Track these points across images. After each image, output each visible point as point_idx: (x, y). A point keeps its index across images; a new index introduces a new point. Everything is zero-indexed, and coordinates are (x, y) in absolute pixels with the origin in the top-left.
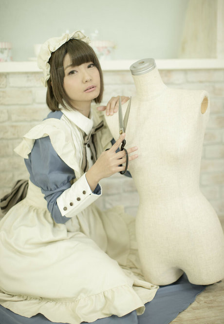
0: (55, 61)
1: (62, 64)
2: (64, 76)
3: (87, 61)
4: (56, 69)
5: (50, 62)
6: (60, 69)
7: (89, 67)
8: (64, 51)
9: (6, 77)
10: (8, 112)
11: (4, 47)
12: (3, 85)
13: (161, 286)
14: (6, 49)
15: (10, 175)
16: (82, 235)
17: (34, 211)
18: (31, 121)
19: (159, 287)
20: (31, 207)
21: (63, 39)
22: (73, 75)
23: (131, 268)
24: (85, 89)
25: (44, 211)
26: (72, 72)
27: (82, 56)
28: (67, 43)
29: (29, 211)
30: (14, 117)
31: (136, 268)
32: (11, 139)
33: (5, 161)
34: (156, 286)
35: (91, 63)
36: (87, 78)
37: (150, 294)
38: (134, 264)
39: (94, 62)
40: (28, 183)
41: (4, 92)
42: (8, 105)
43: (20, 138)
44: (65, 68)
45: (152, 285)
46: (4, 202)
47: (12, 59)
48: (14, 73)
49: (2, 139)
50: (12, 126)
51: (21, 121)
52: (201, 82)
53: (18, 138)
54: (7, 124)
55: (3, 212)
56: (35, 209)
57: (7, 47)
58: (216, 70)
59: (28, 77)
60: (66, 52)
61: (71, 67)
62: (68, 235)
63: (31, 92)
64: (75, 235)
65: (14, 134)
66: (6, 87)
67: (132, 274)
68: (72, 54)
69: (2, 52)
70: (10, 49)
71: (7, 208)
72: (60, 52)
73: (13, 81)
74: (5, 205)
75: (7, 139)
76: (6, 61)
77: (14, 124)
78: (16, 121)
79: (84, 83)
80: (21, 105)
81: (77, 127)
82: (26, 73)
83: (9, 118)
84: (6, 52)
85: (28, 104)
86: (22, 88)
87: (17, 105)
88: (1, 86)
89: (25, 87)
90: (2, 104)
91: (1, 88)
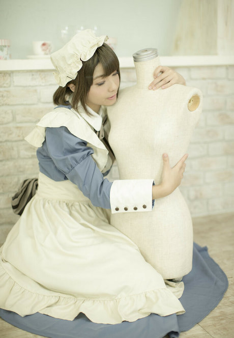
9: (10, 75)
10: (12, 112)
11: (3, 44)
12: (7, 84)
14: (5, 46)
15: (16, 180)
30: (19, 118)
32: (16, 141)
33: (10, 164)
41: (8, 91)
42: (12, 105)
44: (94, 78)
47: (11, 57)
48: (18, 71)
49: (6, 141)
50: (17, 128)
51: (26, 122)
52: (204, 79)
53: (23, 140)
54: (11, 125)
57: (6, 45)
58: (217, 66)
59: (33, 75)
61: (100, 78)
63: (36, 91)
65: (19, 136)
66: (10, 86)
69: (2, 50)
70: (9, 46)
73: (17, 80)
75: (12, 141)
76: (6, 59)
77: (19, 125)
78: (21, 122)
80: (26, 104)
82: (31, 71)
83: (14, 119)
84: (5, 49)
85: (34, 104)
86: (26, 86)
87: (22, 104)
88: (5, 85)
89: (30, 86)
90: (6, 104)
91: (5, 87)
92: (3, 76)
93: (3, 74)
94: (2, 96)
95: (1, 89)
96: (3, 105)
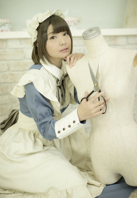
0: (41, 29)
1: (46, 32)
2: (47, 39)
3: (64, 31)
4: (42, 34)
5: (38, 29)
6: (44, 34)
7: (64, 35)
8: (48, 23)
9: (6, 41)
10: (8, 65)
11: (5, 22)
12: (4, 47)
13: (107, 185)
14: (7, 23)
16: (54, 148)
17: (22, 131)
18: (23, 71)
19: (105, 186)
20: (20, 129)
21: (48, 15)
22: (54, 40)
23: (87, 171)
24: (61, 50)
25: (29, 131)
26: (53, 38)
27: (61, 27)
28: (50, 17)
29: (19, 132)
30: (12, 68)
31: (91, 171)
32: (10, 83)
34: (103, 185)
35: (66, 32)
36: (63, 42)
37: (99, 191)
38: (89, 168)
39: (68, 32)
40: (18, 113)
41: (5, 52)
42: (8, 60)
43: (16, 82)
44: (48, 34)
45: (101, 184)
46: (3, 125)
47: (11, 30)
48: (12, 39)
49: (4, 83)
50: (11, 74)
51: (17, 71)
53: (15, 82)
54: (7, 73)
55: (2, 132)
56: (23, 130)
57: (7, 22)
59: (21, 41)
60: (50, 23)
61: (52, 34)
62: (44, 148)
63: (23, 51)
64: (49, 148)
65: (12, 80)
66: (6, 48)
67: (88, 175)
68: (54, 25)
69: (4, 26)
70: (9, 23)
71: (5, 129)
72: (46, 23)
73: (11, 44)
74: (4, 127)
75: (7, 83)
76: (7, 31)
77: (12, 73)
78: (13, 71)
79: (61, 46)
80: (16, 60)
81: (52, 75)
82: (20, 39)
83: (9, 69)
84: (7, 25)
85: (21, 60)
86: (17, 49)
87: (14, 60)
88: (3, 48)
89: (19, 48)
90: (4, 60)
91: (3, 49)
92: (2, 42)
93: (1, 41)
94: (1, 55)
95: (1, 50)
96: (2, 60)
